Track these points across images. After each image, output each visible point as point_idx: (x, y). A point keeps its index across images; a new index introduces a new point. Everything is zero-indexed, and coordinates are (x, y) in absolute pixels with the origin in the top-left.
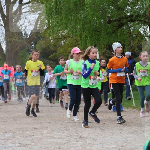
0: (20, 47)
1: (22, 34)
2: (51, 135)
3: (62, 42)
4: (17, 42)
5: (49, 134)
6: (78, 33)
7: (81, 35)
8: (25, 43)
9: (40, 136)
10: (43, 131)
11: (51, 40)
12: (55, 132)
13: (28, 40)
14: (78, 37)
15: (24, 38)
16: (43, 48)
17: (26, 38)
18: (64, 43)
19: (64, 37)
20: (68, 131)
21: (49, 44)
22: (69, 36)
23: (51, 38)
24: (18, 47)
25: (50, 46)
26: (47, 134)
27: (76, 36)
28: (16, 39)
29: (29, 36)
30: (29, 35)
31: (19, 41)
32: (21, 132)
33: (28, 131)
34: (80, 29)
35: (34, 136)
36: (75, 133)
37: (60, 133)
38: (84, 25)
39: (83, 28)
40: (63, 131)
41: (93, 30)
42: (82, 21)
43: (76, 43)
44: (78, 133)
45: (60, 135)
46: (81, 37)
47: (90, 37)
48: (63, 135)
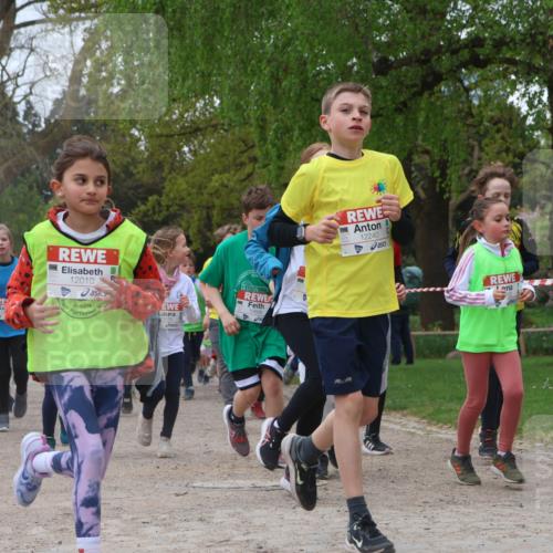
0: (9, 171)
1: (16, 114)
2: (137, 541)
3: (185, 149)
5: (126, 538)
6: (253, 112)
7: (264, 120)
8: (30, 151)
11: (139, 140)
12: (150, 530)
13: (42, 142)
14: (252, 129)
15: (25, 130)
17: (32, 132)
18: (194, 153)
19: (193, 131)
20: (209, 523)
21: (128, 160)
22: (215, 126)
23: (136, 133)
25: (132, 168)
27: (246, 123)
29: (43, 125)
30: (47, 120)
31: (3, 143)
32: (8, 530)
33: (36, 523)
34: (261, 94)
35: (61, 547)
36: (235, 532)
37: (172, 535)
38: (278, 80)
39: (274, 92)
40: (186, 524)
41: (312, 98)
42: (269, 62)
43: (242, 152)
44: (248, 533)
45: (174, 541)
46: (262, 128)
47: (300, 127)
48: (185, 542)
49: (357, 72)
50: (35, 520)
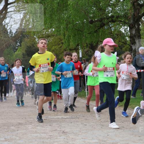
0: (6, 45)
1: (7, 32)
2: (35, 130)
4: (2, 40)
5: (33, 129)
6: (62, 32)
7: (64, 34)
8: (11, 41)
9: (24, 131)
10: (27, 126)
11: (36, 38)
12: (39, 128)
13: (13, 39)
14: (62, 36)
15: (10, 36)
16: (28, 46)
17: (11, 36)
19: (48, 36)
20: (52, 126)
21: (33, 43)
22: (53, 35)
23: (35, 37)
24: (3, 45)
25: (34, 45)
26: (31, 129)
27: (60, 34)
28: (2, 37)
29: (14, 35)
31: (5, 39)
32: (6, 127)
34: (64, 28)
35: (18, 131)
36: (58, 128)
37: (43, 129)
38: (68, 25)
39: (67, 28)
40: (46, 126)
41: (75, 29)
42: (65, 21)
43: (59, 41)
44: (61, 128)
46: (64, 36)
47: (73, 36)
48: (46, 130)
49: (86, 23)
50: (12, 125)
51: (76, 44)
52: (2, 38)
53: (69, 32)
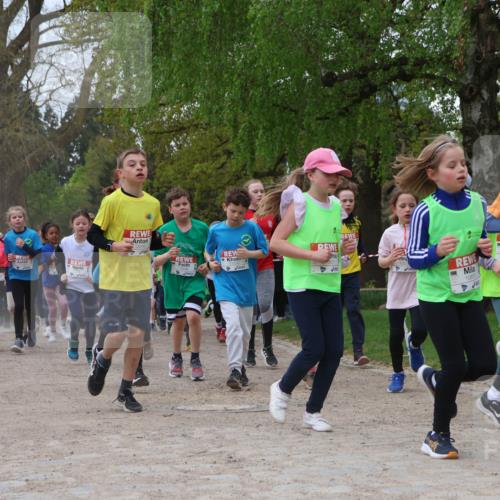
0: (33, 160)
1: (38, 114)
2: (133, 452)
3: (173, 143)
4: (20, 143)
5: (124, 450)
6: (227, 115)
7: (235, 121)
8: (49, 144)
9: (94, 455)
10: (105, 439)
11: (136, 136)
12: (143, 443)
13: (58, 138)
14: (226, 128)
15: (45, 128)
17: (51, 129)
18: (180, 147)
19: (179, 129)
20: (190, 438)
22: (196, 126)
23: (134, 131)
24: (24, 158)
26: (119, 450)
27: (220, 123)
28: (17, 131)
29: (60, 124)
30: (63, 120)
31: (29, 138)
32: (31, 443)
33: (53, 437)
34: (232, 100)
35: (73, 457)
36: (210, 446)
37: (161, 447)
38: (247, 90)
39: (243, 99)
40: (171, 439)
41: (274, 105)
42: (239, 75)
43: (219, 146)
44: (221, 446)
45: (163, 452)
46: (236, 127)
47: (264, 128)
48: (171, 453)
49: (310, 84)
50: (52, 434)
51: (276, 155)
52: (20, 135)
53: (251, 113)
